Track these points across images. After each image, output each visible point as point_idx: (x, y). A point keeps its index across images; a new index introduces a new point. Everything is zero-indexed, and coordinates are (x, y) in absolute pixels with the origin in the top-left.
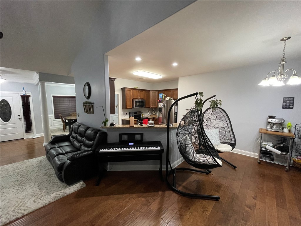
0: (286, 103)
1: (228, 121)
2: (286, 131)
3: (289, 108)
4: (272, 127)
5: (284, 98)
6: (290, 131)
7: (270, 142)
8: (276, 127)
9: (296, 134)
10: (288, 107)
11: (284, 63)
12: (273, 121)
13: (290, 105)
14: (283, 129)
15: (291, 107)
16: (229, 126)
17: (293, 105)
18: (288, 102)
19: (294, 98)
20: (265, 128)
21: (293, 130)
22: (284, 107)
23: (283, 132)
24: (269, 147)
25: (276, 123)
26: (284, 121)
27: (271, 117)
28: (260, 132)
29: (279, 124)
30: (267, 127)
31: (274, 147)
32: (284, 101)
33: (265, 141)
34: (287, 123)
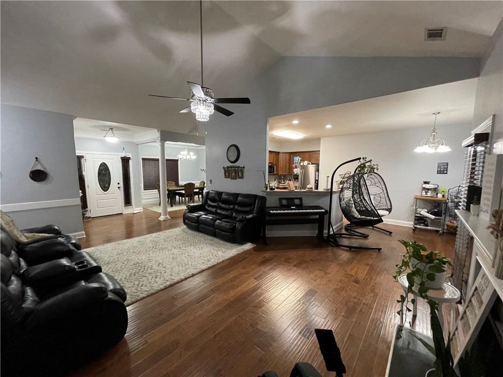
0: (440, 168)
1: (384, 187)
2: (440, 196)
3: (444, 173)
4: (426, 193)
5: (438, 163)
6: (443, 196)
7: (425, 208)
8: (431, 193)
9: (449, 198)
10: (442, 172)
11: (435, 133)
12: (427, 186)
13: (444, 171)
14: (437, 194)
15: (445, 172)
16: (385, 191)
17: (447, 171)
18: (442, 167)
19: (448, 163)
20: (420, 195)
21: (446, 196)
22: (439, 172)
23: (437, 197)
24: (424, 212)
25: (431, 189)
26: (438, 186)
27: (426, 183)
28: (415, 198)
29: (434, 189)
30: (422, 193)
31: (428, 212)
32: (438, 166)
33: (420, 208)
34: (441, 189)
